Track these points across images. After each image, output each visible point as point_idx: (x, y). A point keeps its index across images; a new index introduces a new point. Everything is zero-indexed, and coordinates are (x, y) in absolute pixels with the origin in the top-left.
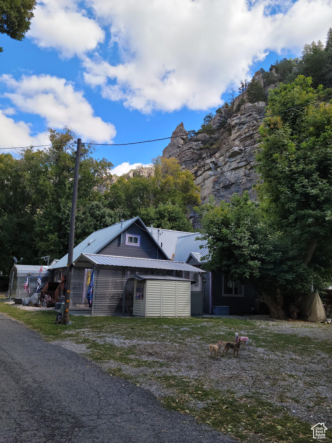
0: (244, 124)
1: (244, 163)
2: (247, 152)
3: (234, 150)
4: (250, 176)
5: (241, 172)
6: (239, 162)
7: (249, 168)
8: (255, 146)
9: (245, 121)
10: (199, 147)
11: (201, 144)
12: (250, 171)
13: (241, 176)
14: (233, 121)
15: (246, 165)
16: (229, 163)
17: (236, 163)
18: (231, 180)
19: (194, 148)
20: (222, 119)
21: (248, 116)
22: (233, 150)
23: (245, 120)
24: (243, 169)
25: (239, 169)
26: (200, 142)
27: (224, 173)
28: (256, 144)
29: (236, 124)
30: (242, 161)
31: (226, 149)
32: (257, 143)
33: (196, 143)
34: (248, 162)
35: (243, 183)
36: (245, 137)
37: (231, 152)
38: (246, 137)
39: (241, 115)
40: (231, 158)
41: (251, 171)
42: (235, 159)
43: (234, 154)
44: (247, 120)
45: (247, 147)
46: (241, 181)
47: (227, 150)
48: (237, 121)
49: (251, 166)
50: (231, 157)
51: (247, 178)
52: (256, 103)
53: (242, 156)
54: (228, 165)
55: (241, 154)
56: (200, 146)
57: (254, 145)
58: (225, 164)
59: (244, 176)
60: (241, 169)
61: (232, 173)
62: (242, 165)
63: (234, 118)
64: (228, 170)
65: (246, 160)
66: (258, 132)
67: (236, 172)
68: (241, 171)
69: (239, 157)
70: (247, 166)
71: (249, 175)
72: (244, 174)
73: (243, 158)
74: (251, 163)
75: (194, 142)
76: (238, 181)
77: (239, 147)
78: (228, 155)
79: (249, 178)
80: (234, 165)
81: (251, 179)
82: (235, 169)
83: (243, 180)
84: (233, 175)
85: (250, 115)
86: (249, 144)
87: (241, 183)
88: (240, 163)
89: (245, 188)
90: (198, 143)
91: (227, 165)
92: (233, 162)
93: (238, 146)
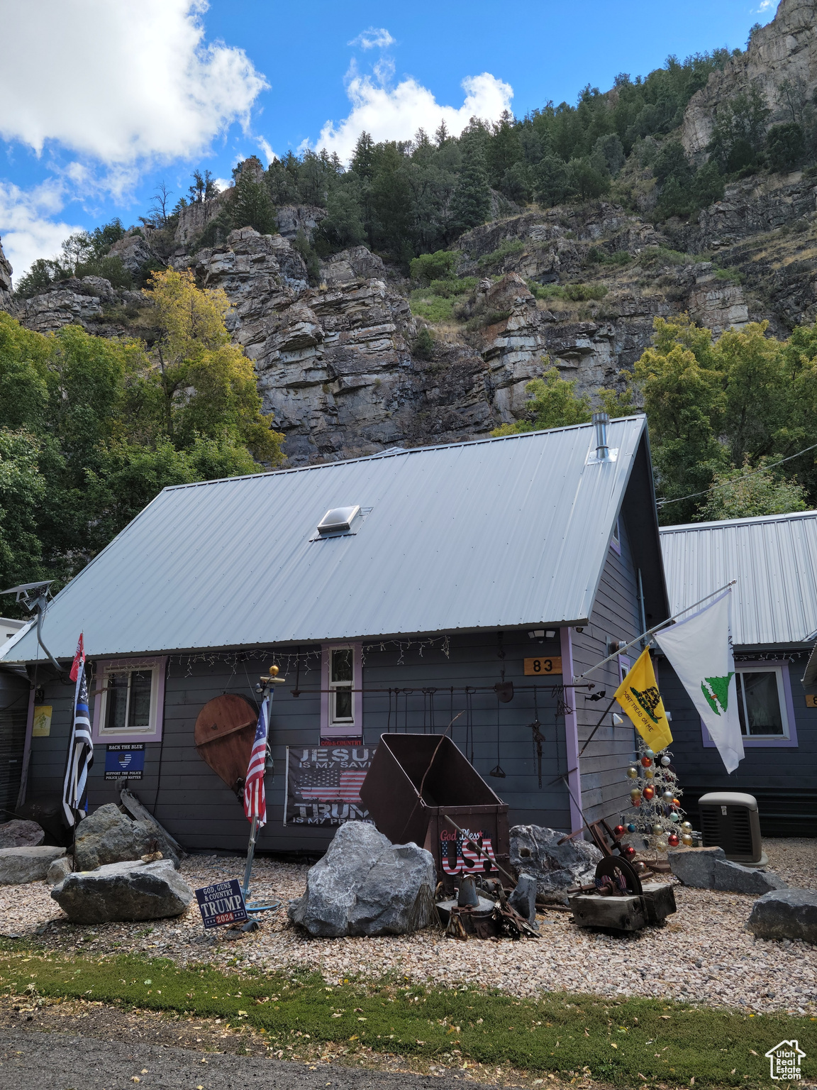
0: (244, 280)
1: (320, 376)
2: (331, 345)
3: (303, 330)
4: (336, 415)
5: (315, 398)
6: (310, 370)
7: (336, 390)
8: (352, 333)
9: (248, 272)
10: (92, 313)
11: (98, 304)
12: (338, 399)
13: (312, 408)
14: (213, 262)
15: (326, 382)
16: (280, 366)
17: (300, 369)
18: (287, 415)
19: (77, 311)
20: (145, 255)
21: (255, 261)
22: (299, 330)
23: (248, 269)
24: (319, 390)
25: (308, 390)
26: (96, 299)
27: (266, 392)
28: (356, 330)
29: (223, 272)
30: (318, 369)
31: (276, 324)
32: (357, 328)
33: (81, 298)
34: (334, 374)
35: (317, 429)
36: (321, 304)
37: (292, 335)
38: (324, 304)
39: (237, 253)
40: (286, 354)
41: (340, 400)
42: (298, 359)
43: (300, 344)
44: (253, 271)
45: (330, 331)
46: (313, 423)
47: (277, 327)
48: (227, 266)
49: (343, 386)
50: (289, 348)
51: (329, 417)
52: (269, 236)
53: (319, 354)
54: (279, 372)
55: (315, 346)
56: (94, 309)
57: (348, 330)
58: (269, 367)
59: (321, 410)
60: (314, 389)
61: (290, 396)
62: (317, 379)
63: (217, 257)
64: (278, 384)
65: (329, 368)
66: (357, 300)
67: (298, 396)
68: (311, 396)
69: (309, 353)
70: (331, 384)
71: (334, 409)
72: (321, 407)
73: (320, 359)
74: (345, 378)
75: (78, 294)
76: (305, 421)
77: (314, 327)
78: (281, 340)
79: (334, 420)
80: (295, 374)
81: (341, 422)
82: (296, 386)
83: (320, 421)
84: (291, 402)
85: (261, 260)
86: (336, 325)
87: (312, 428)
88: (312, 374)
89: (326, 446)
90: (88, 298)
91: (275, 371)
92: (292, 366)
93: (313, 323)
